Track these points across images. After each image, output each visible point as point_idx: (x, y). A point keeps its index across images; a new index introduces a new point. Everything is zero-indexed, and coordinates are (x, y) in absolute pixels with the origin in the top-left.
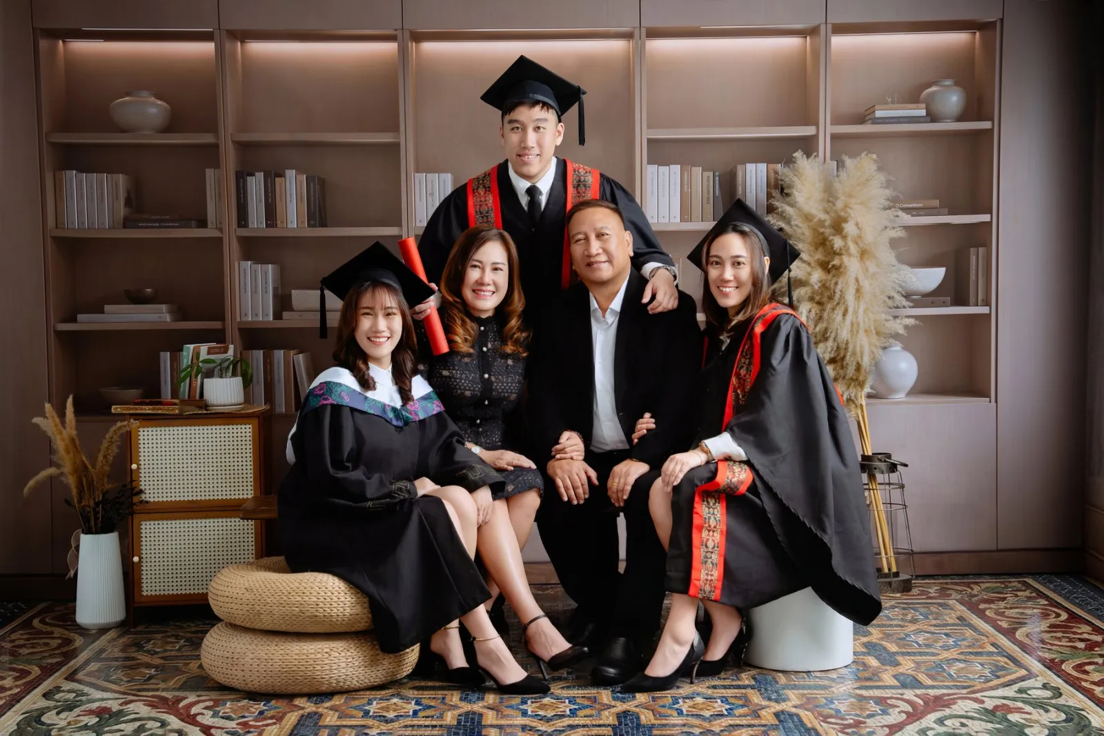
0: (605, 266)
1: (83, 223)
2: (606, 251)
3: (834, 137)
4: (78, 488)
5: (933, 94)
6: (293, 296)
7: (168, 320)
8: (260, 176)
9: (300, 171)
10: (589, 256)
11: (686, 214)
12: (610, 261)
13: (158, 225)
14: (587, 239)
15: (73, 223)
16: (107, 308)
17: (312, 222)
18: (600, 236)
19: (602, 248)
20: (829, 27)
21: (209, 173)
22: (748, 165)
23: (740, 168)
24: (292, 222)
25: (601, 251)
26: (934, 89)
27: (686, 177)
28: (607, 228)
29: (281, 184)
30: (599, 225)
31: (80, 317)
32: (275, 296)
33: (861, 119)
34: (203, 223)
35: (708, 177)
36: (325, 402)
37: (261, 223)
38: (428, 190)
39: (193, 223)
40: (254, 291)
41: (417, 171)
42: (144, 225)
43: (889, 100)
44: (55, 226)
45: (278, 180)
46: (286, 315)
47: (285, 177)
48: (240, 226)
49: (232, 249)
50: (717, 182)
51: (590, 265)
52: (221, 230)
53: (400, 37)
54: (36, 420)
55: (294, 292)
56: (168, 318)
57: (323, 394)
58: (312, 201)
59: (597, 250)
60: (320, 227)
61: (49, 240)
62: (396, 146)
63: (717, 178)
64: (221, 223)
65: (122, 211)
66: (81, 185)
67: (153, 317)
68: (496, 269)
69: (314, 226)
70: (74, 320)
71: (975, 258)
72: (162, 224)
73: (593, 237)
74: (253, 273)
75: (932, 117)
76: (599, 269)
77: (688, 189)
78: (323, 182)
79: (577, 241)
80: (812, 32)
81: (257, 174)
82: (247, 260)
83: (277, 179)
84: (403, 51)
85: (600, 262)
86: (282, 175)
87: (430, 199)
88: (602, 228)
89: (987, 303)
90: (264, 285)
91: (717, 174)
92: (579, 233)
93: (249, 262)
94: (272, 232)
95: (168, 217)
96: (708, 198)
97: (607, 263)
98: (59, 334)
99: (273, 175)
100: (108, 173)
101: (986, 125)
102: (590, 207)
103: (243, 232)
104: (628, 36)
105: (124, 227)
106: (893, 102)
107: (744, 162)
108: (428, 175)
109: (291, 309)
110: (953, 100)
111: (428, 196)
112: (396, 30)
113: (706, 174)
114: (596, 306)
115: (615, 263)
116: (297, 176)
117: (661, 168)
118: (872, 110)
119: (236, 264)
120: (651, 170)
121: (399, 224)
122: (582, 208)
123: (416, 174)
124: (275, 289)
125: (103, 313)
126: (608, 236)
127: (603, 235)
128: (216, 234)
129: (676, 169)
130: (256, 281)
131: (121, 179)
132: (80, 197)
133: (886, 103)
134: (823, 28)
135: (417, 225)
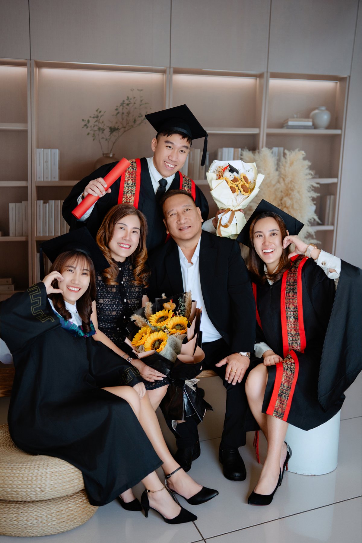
3: (269, 135)
5: (315, 114)
20: (269, 74)
22: (224, 149)
23: (220, 150)
26: (316, 111)
33: (281, 126)
38: (44, 159)
41: (38, 147)
43: (295, 116)
51: (181, 229)
53: (28, 65)
62: (26, 131)
68: (134, 232)
71: (329, 200)
75: (315, 127)
79: (171, 215)
80: (260, 76)
84: (31, 74)
87: (45, 164)
89: (333, 224)
92: (173, 210)
101: (338, 132)
104: (163, 72)
106: (297, 117)
107: (222, 147)
108: (45, 150)
110: (325, 118)
112: (26, 60)
115: (195, 227)
118: (286, 121)
121: (26, 180)
123: (37, 149)
133: (294, 118)
134: (265, 75)
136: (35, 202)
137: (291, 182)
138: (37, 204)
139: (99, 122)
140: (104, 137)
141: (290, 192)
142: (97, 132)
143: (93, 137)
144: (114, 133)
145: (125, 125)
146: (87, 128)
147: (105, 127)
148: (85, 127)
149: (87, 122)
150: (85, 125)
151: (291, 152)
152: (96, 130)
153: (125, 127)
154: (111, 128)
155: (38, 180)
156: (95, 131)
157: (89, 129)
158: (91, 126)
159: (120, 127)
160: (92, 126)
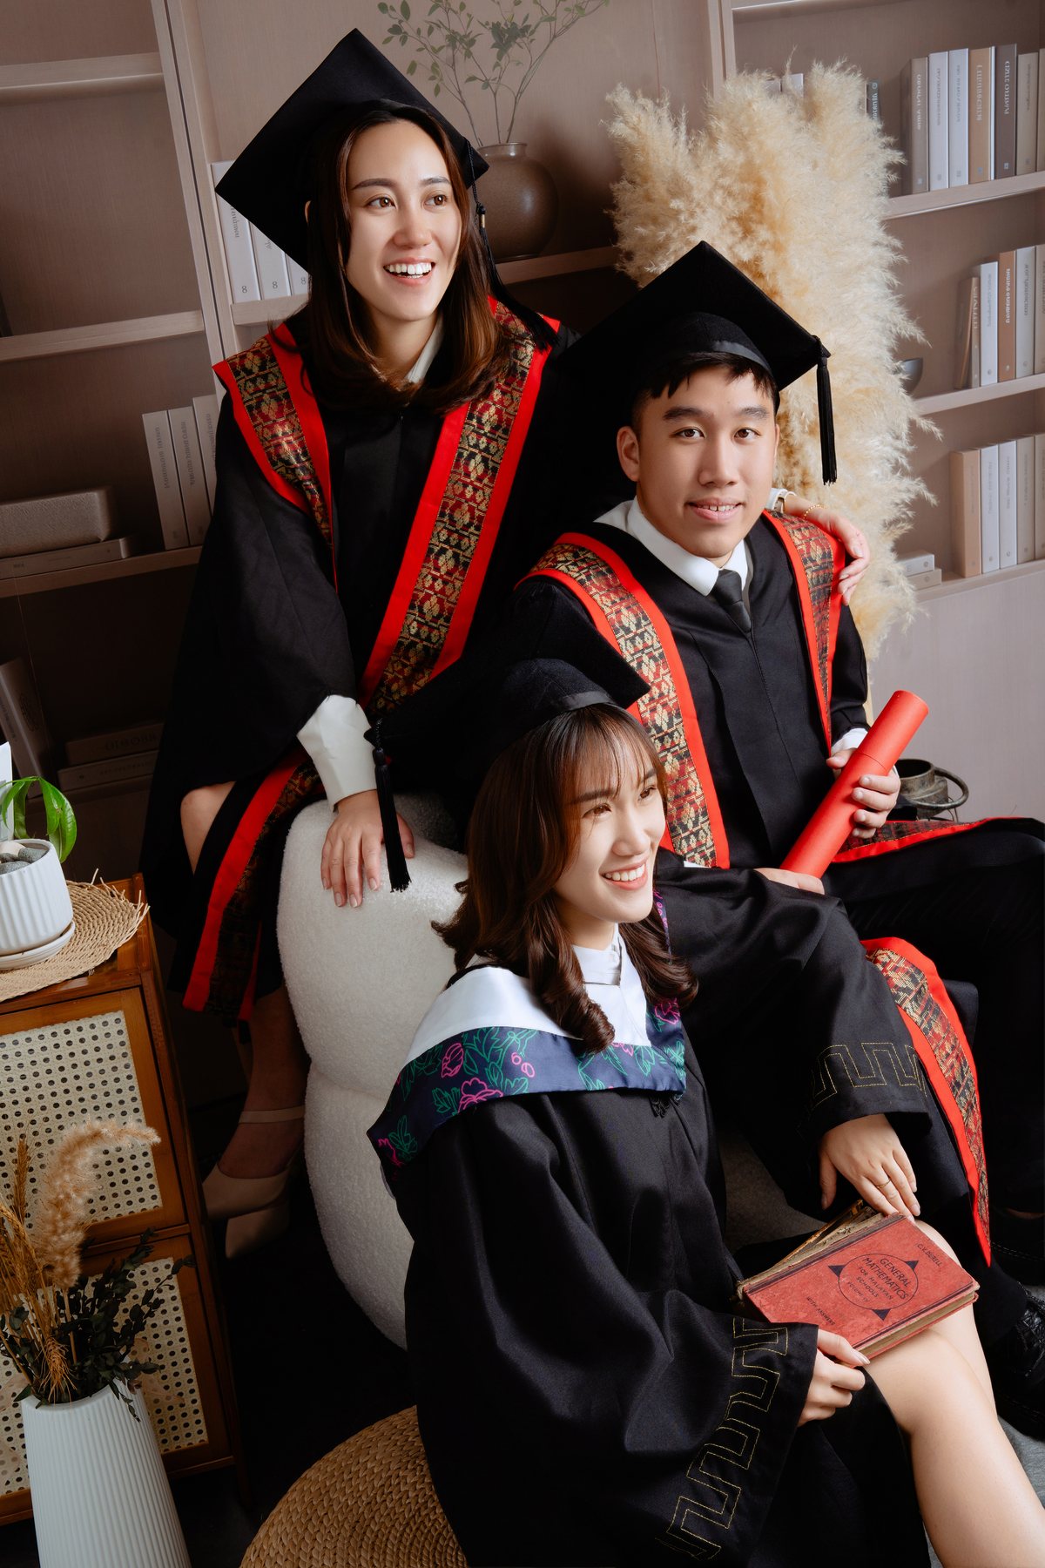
22: (934, 58)
36: (475, 1099)
57: (462, 1076)
62: (153, 91)
63: (875, 93)
135: (238, 301)
139: (447, 10)
140: (480, 75)
142: (446, 53)
143: (432, 78)
144: (514, 51)
145: (550, 10)
146: (404, 40)
147: (475, 28)
148: (397, 38)
149: (398, 14)
150: (396, 30)
152: (442, 48)
153: (551, 19)
154: (496, 29)
155: (241, 298)
156: (436, 51)
157: (412, 43)
158: (419, 31)
159: (531, 22)
160: (424, 33)
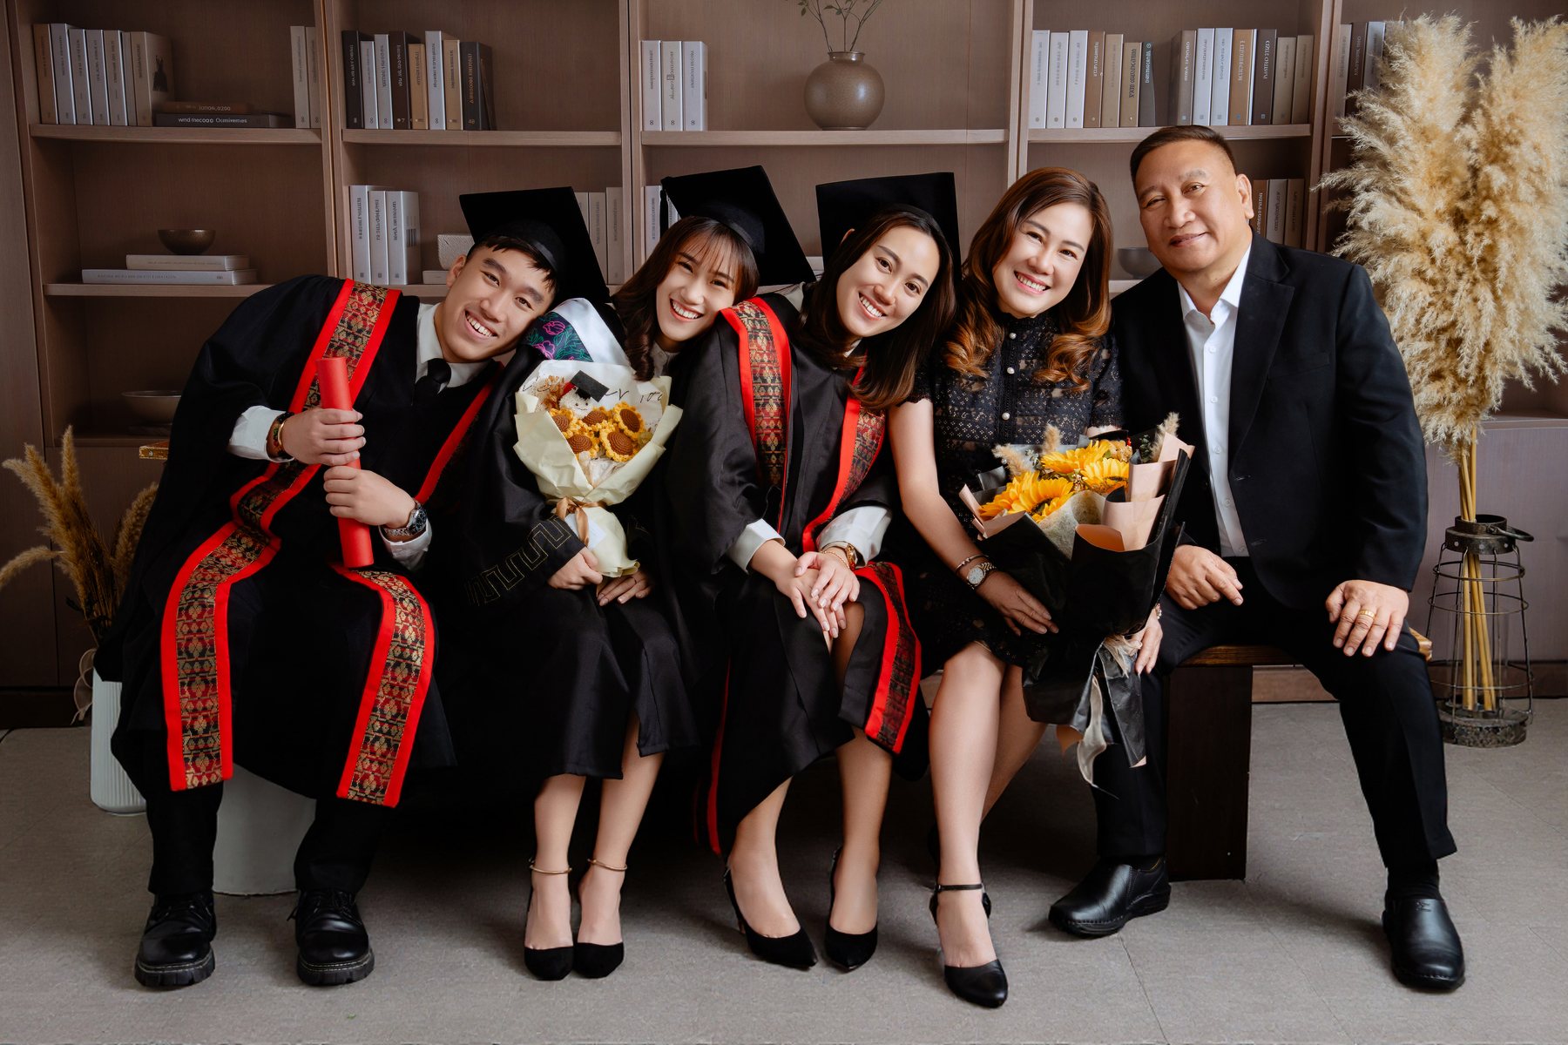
0: (1202, 242)
1: (85, 116)
2: (1201, 216)
4: (85, 584)
6: (440, 247)
7: (234, 282)
8: (383, 40)
9: (450, 33)
10: (1173, 228)
11: (1094, 113)
12: (1211, 233)
13: (211, 121)
14: (1167, 198)
15: (68, 115)
16: (131, 259)
17: (472, 121)
18: (1188, 190)
19: (1193, 211)
21: (297, 33)
22: (1202, 31)
23: (1187, 35)
24: (439, 122)
25: (1192, 217)
27: (1096, 52)
28: (1200, 173)
29: (418, 54)
30: (1186, 171)
31: (88, 274)
32: (410, 244)
34: (287, 120)
35: (1134, 52)
37: (386, 121)
38: (664, 69)
39: (272, 119)
40: (376, 236)
41: (647, 37)
42: (188, 120)
44: (37, 120)
45: (413, 48)
46: (428, 275)
47: (425, 44)
48: (349, 125)
49: (336, 164)
50: (1148, 61)
51: (1176, 242)
52: (318, 132)
54: (10, 464)
55: (441, 237)
56: (232, 278)
58: (471, 89)
59: (1186, 215)
60: (483, 129)
61: (29, 144)
63: (1149, 54)
64: (317, 120)
65: (150, 96)
66: (79, 51)
67: (209, 277)
68: (1066, 252)
69: (475, 128)
70: (78, 279)
72: (218, 119)
73: (1176, 193)
74: (373, 205)
76: (1193, 249)
77: (1099, 71)
78: (487, 53)
79: (1150, 204)
81: (377, 36)
82: (363, 182)
83: (411, 47)
85: (1196, 236)
86: (420, 40)
87: (667, 84)
88: (1191, 175)
90: (392, 226)
91: (1149, 45)
92: (1152, 189)
93: (367, 188)
94: (404, 137)
95: (228, 109)
96: (1132, 87)
97: (1206, 235)
98: (52, 301)
99: (405, 40)
100: (124, 29)
102: (1169, 141)
103: (355, 136)
105: (155, 124)
107: (1195, 26)
108: (665, 43)
109: (438, 267)
111: (665, 79)
113: (1131, 46)
114: (1192, 306)
115: (1220, 234)
116: (445, 41)
117: (1056, 36)
119: (345, 189)
120: (1039, 38)
121: (617, 128)
122: (1156, 144)
123: (645, 42)
124: (410, 233)
125: (125, 267)
126: (1203, 189)
127: (1195, 187)
128: (311, 138)
129: (1081, 37)
130: (378, 219)
131: (146, 39)
132: (78, 71)
135: (646, 129)
136: (642, 189)
137: (1511, 118)
138: (647, 196)
140: (835, 5)
141: (1507, 149)
151: (1533, 25)
155: (648, 128)
